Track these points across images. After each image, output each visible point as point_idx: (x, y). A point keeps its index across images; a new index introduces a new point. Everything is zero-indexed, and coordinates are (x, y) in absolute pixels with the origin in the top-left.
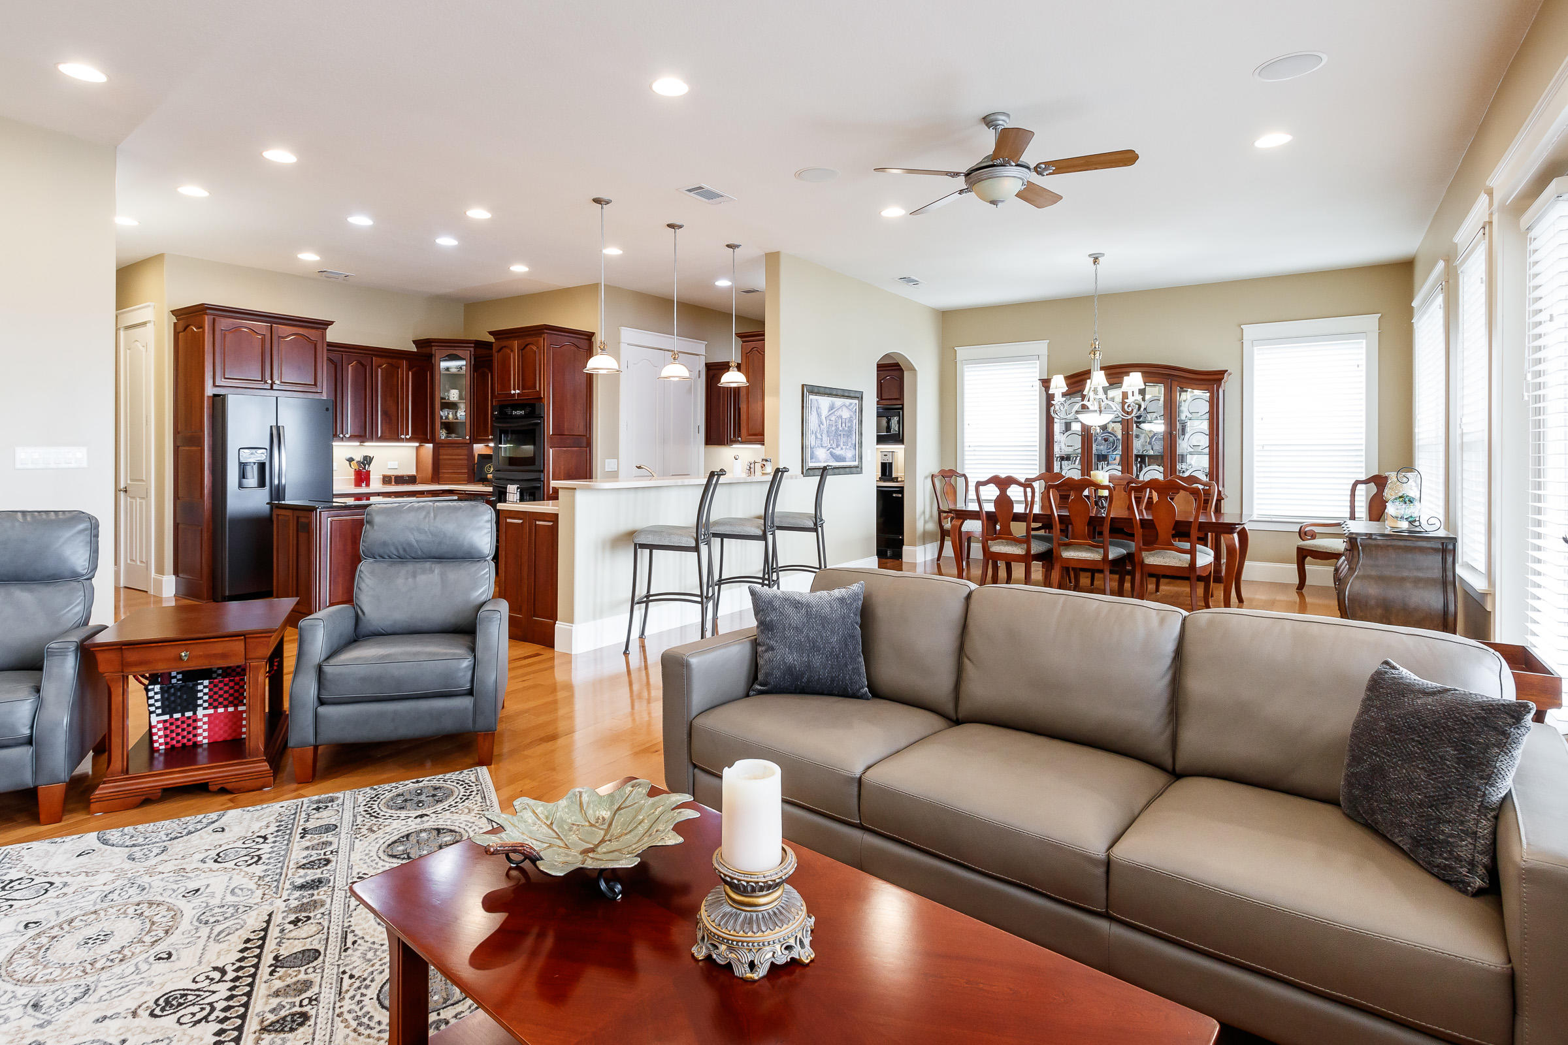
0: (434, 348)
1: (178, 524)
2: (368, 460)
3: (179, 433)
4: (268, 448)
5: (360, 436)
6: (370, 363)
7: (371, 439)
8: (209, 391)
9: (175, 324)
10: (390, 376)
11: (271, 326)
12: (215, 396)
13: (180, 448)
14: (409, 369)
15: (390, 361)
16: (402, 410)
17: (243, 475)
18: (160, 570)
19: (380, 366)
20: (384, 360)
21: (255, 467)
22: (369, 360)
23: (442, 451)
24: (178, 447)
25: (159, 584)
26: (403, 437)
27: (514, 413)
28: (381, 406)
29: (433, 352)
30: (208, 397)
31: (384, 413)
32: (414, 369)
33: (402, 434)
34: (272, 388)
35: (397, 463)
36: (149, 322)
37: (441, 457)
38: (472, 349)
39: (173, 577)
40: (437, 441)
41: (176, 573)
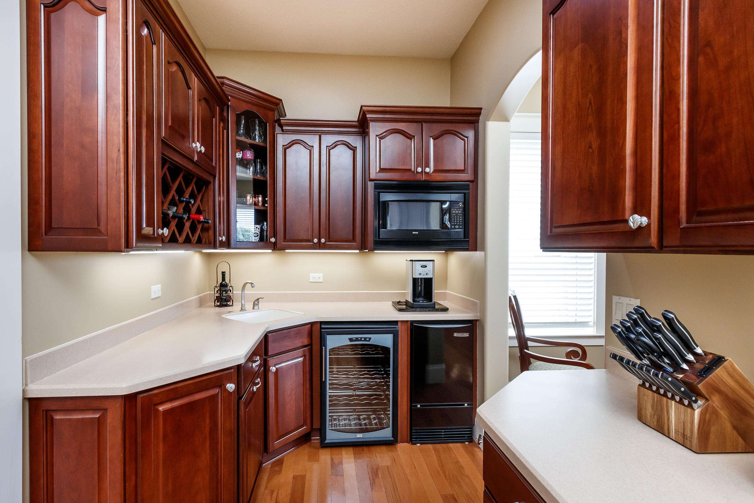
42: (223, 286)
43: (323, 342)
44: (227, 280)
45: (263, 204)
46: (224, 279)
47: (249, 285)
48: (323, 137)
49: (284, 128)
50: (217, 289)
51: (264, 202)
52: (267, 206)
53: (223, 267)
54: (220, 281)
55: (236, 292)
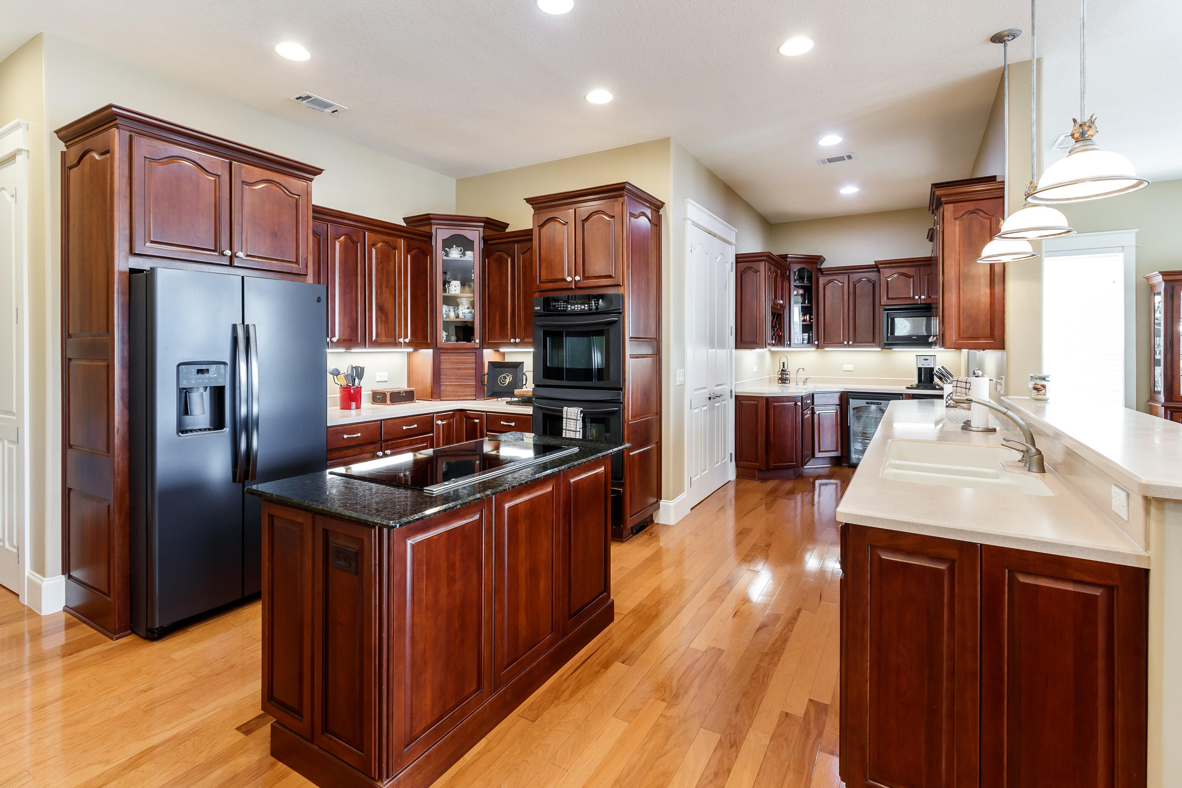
0: (434, 227)
1: (70, 490)
2: (359, 372)
3: (70, 336)
4: (228, 359)
5: (351, 340)
6: (361, 239)
7: (364, 344)
8: (123, 263)
9: (63, 154)
10: (385, 258)
11: (231, 164)
12: (132, 271)
13: (72, 363)
14: (408, 250)
15: (385, 238)
16: (400, 305)
17: (184, 408)
18: (40, 568)
19: (374, 245)
20: (379, 237)
21: (207, 395)
22: (361, 234)
23: (444, 357)
24: (70, 359)
25: (36, 589)
26: (401, 340)
27: (569, 308)
28: (377, 299)
29: (434, 231)
30: (121, 273)
31: (380, 308)
32: (413, 252)
33: (400, 337)
34: (231, 265)
35: (386, 374)
36: (19, 151)
37: (442, 367)
38: (481, 229)
39: (62, 579)
40: (439, 346)
41: (66, 569)
42: (783, 371)
43: (848, 403)
44: (786, 368)
45: (810, 321)
46: (784, 367)
47: (801, 370)
48: (851, 276)
49: (824, 273)
50: (779, 373)
51: (811, 319)
52: (812, 322)
53: (784, 360)
54: (782, 368)
55: (792, 376)
